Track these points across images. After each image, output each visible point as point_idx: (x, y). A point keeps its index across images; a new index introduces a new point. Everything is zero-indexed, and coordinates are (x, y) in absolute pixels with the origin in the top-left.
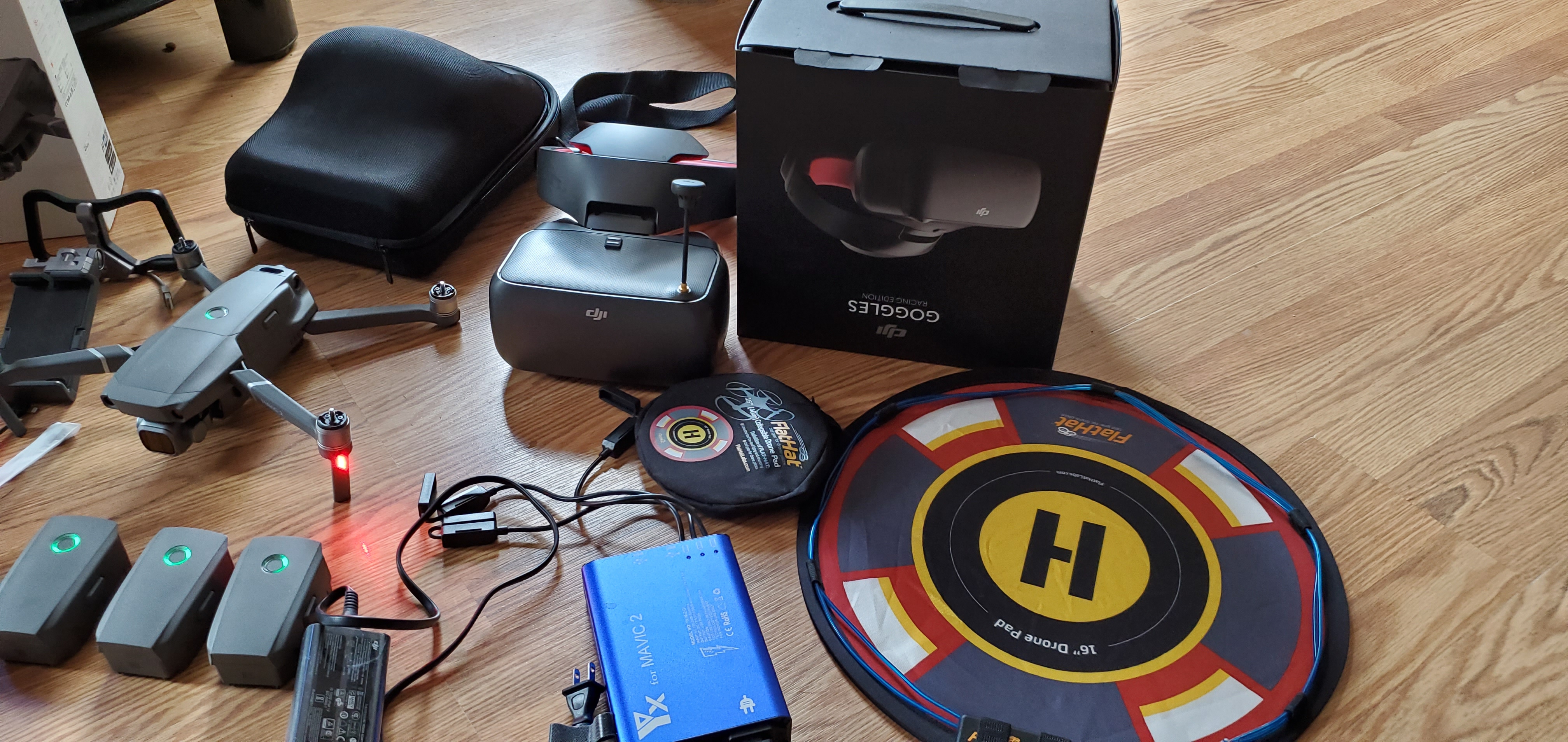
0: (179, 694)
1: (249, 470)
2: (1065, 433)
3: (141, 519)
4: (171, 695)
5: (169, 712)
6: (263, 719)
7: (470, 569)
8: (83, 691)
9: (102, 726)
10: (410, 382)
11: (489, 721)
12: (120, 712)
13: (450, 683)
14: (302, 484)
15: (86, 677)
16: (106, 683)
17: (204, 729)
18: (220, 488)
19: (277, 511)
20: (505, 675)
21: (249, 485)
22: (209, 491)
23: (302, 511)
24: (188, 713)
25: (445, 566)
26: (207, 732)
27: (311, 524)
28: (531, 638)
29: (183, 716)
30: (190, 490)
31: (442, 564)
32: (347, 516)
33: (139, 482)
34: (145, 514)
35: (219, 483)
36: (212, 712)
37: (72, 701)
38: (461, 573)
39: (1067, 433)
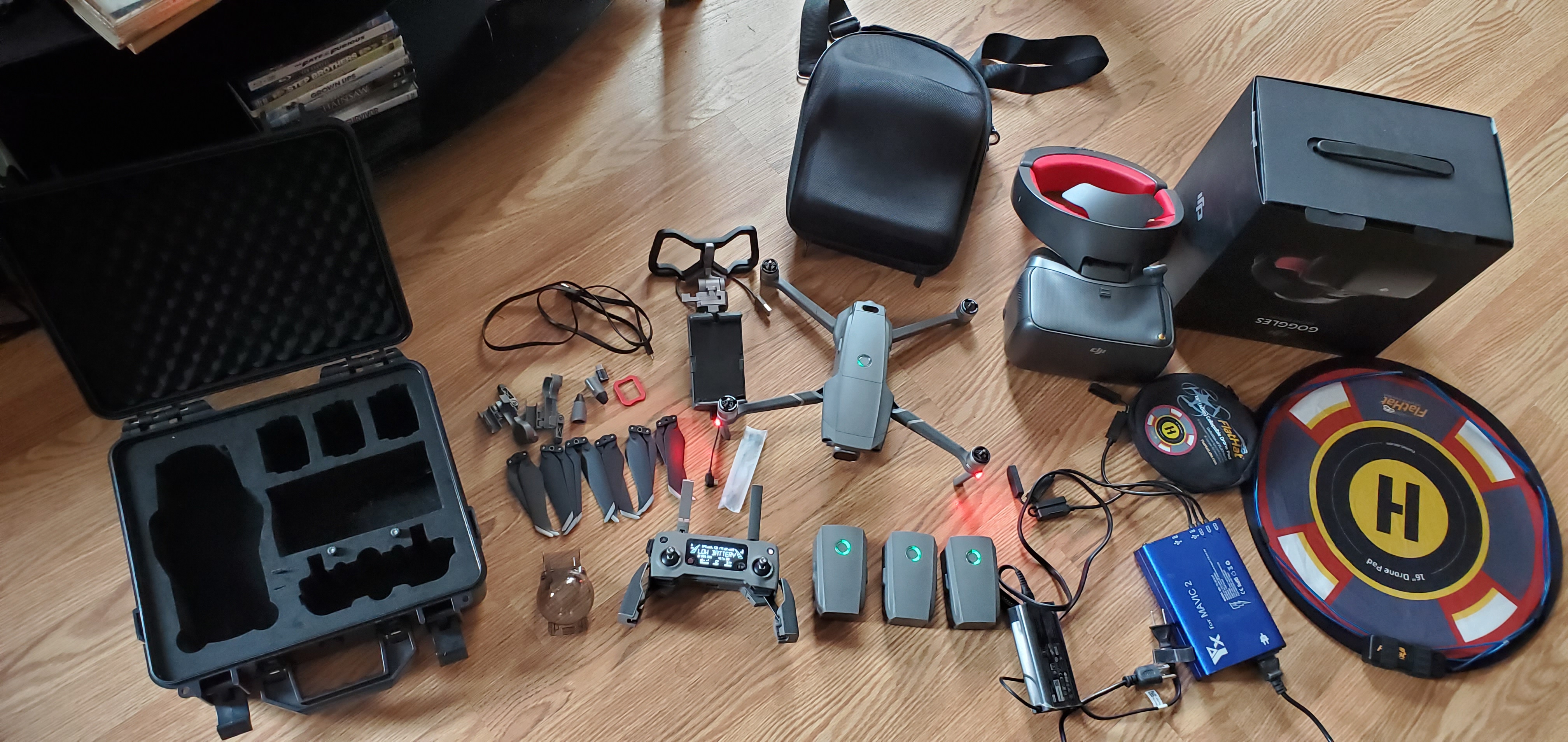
0: (930, 636)
1: (889, 461)
2: (1388, 410)
3: (841, 506)
4: (925, 637)
5: (930, 648)
6: (984, 650)
7: (1058, 536)
8: (874, 637)
9: (898, 660)
10: (958, 378)
11: (1108, 644)
12: (903, 650)
13: (1078, 619)
14: (926, 472)
15: (872, 627)
16: (885, 630)
17: (955, 659)
18: (877, 478)
19: (922, 494)
20: (1106, 612)
21: (895, 474)
22: (872, 481)
23: (937, 495)
24: (942, 648)
25: (1042, 534)
26: (957, 661)
27: (948, 504)
28: (1111, 586)
29: (940, 650)
30: (860, 480)
31: (1039, 534)
32: (966, 498)
33: (825, 475)
34: (841, 502)
35: (874, 474)
36: (954, 647)
37: (872, 645)
38: (1054, 539)
39: (1389, 410)
